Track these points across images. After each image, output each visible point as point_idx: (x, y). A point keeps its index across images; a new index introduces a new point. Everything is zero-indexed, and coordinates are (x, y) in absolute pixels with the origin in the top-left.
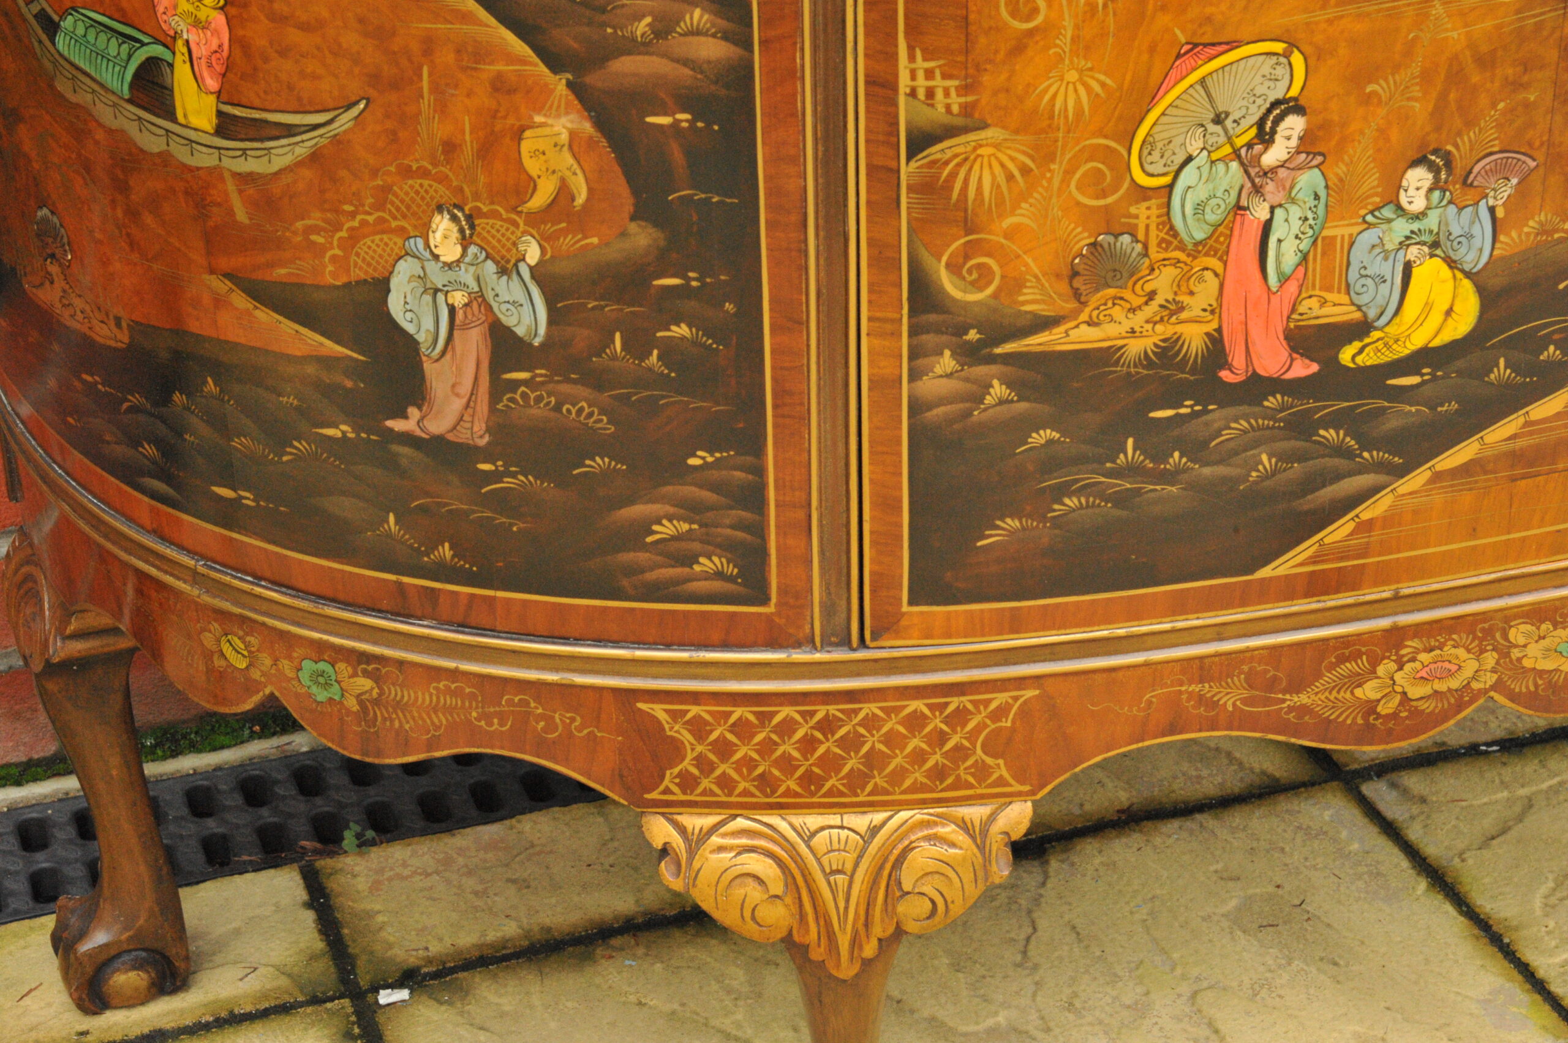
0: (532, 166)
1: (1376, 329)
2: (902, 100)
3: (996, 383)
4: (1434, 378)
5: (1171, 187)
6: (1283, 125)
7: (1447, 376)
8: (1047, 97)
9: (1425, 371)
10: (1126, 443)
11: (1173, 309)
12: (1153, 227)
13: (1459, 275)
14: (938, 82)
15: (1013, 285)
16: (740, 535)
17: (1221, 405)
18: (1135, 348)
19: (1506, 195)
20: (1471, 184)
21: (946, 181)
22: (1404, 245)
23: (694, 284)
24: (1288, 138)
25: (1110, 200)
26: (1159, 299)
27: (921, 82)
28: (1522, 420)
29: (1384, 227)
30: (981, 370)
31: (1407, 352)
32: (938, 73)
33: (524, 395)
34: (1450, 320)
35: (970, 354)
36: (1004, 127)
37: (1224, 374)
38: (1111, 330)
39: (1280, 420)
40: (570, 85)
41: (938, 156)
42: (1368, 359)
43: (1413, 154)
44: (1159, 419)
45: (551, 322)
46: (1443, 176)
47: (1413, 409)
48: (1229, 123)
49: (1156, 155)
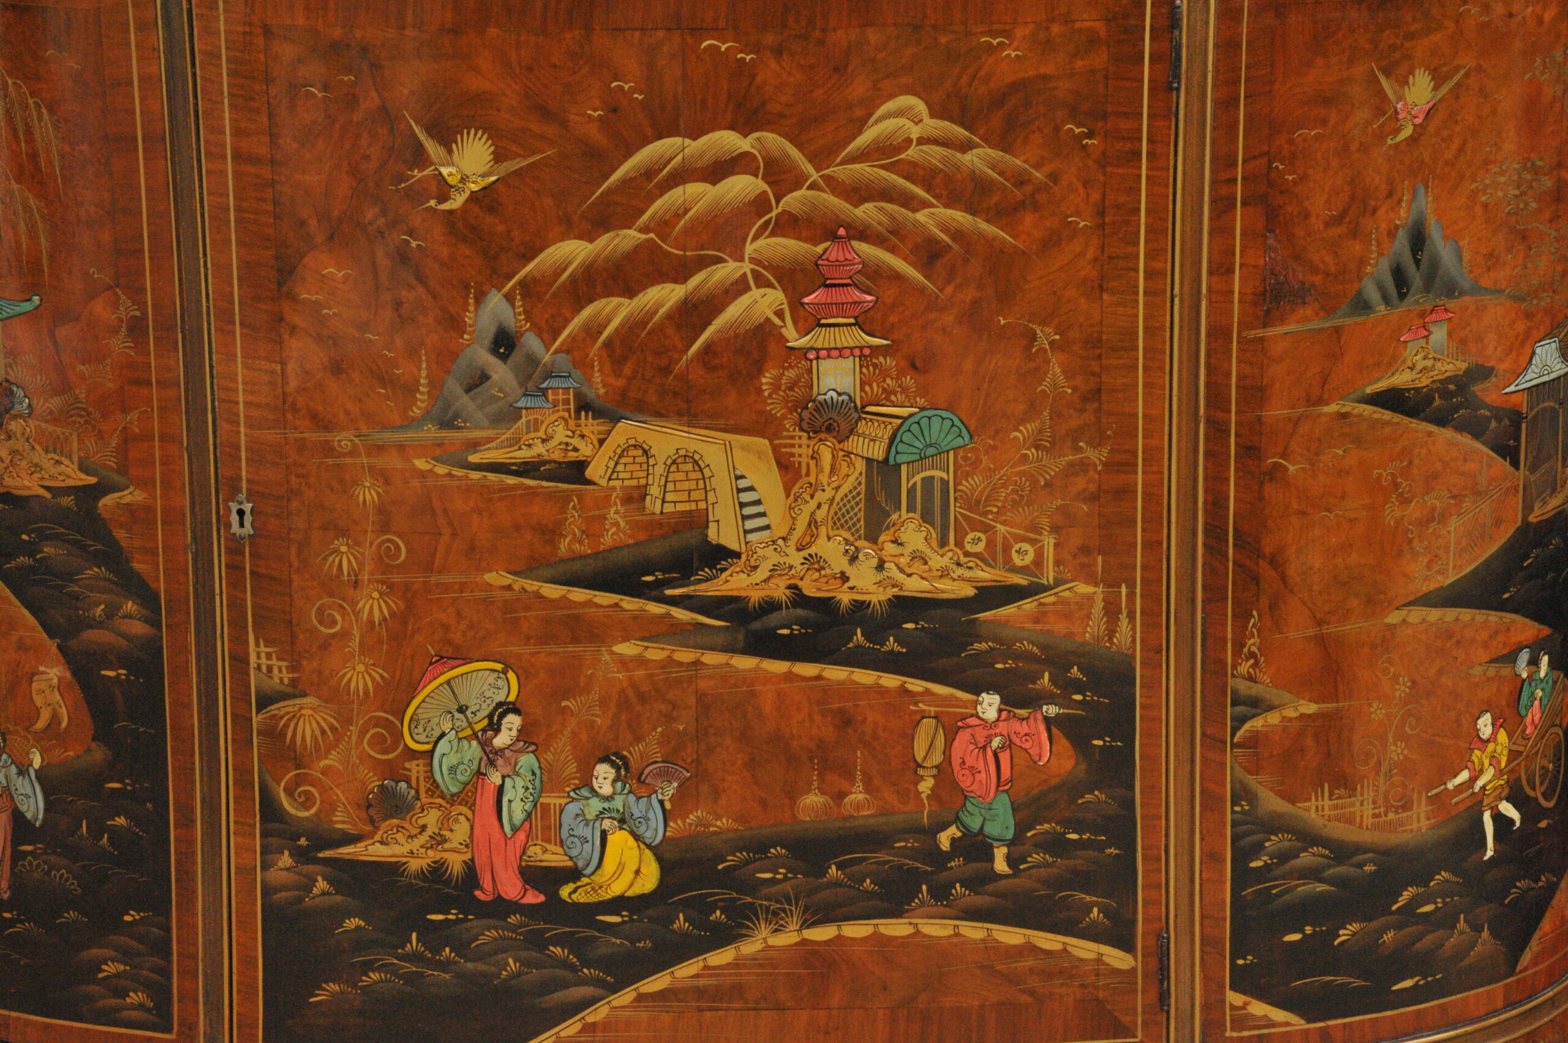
0: (38, 700)
1: (585, 876)
2: (252, 672)
3: (319, 878)
4: (632, 920)
5: (431, 753)
6: (505, 721)
7: (640, 920)
8: (345, 680)
9: (624, 913)
10: (411, 936)
11: (438, 840)
12: (422, 779)
13: (642, 846)
14: (274, 661)
15: (330, 807)
16: (155, 976)
17: (478, 917)
18: (414, 865)
19: (670, 793)
20: (644, 782)
21: (282, 729)
22: (600, 816)
23: (129, 788)
24: (511, 730)
25: (391, 756)
26: (429, 831)
27: (263, 660)
28: (701, 964)
29: (584, 802)
30: (310, 868)
31: (609, 897)
32: (274, 656)
33: (30, 864)
34: (639, 879)
35: (303, 856)
36: (319, 697)
37: (478, 893)
38: (397, 850)
39: (520, 934)
40: (59, 647)
41: (276, 712)
42: (580, 897)
43: (599, 754)
44: (434, 921)
45: (46, 810)
46: (623, 772)
47: (618, 941)
48: (468, 713)
49: (420, 729)
